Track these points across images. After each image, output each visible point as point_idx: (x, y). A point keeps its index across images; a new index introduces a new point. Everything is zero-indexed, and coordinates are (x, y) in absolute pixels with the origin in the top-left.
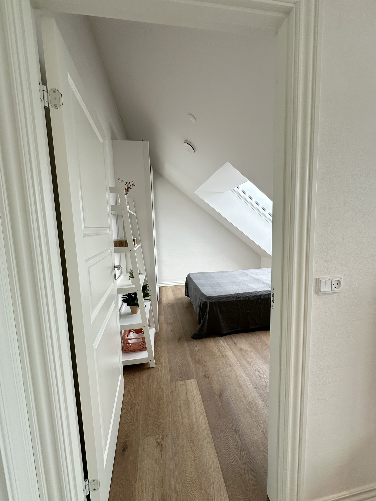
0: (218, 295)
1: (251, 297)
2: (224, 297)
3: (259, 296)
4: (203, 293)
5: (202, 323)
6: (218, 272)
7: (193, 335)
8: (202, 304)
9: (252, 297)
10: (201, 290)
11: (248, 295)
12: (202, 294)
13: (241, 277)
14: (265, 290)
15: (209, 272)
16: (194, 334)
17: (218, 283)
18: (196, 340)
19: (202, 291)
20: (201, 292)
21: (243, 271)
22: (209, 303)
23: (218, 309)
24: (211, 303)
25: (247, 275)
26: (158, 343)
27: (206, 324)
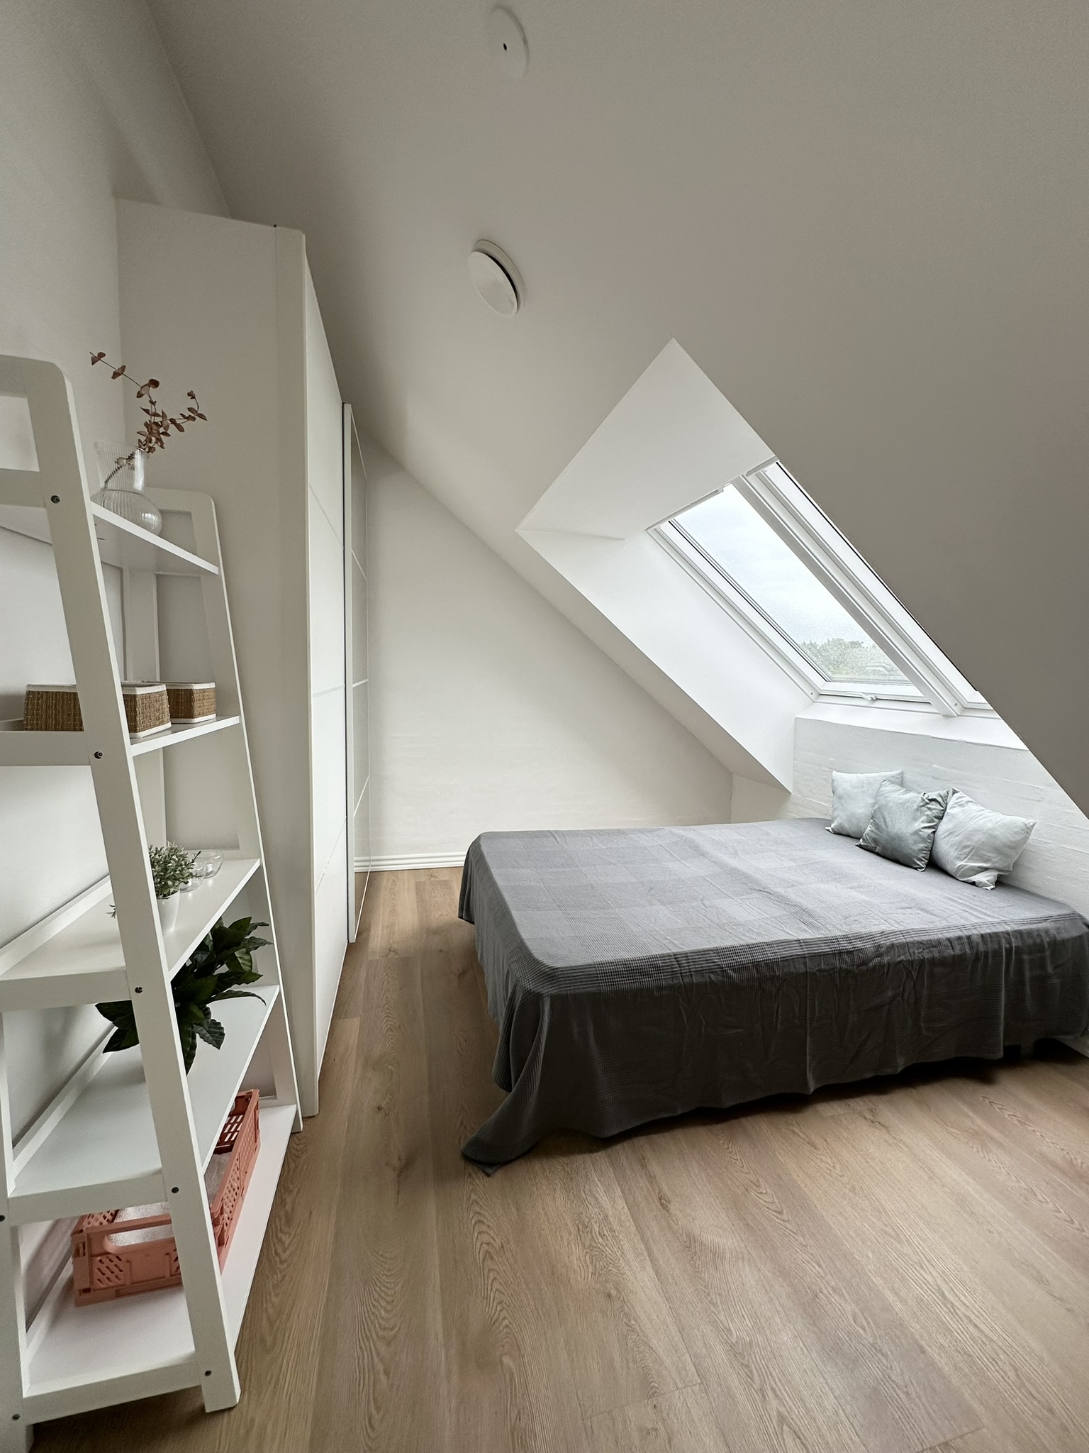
0: (590, 962)
1: (734, 970)
2: (617, 973)
3: (770, 964)
4: (526, 947)
5: (513, 1091)
6: (590, 833)
7: (469, 1144)
8: (518, 1004)
9: (739, 968)
10: (518, 928)
11: (723, 963)
12: (522, 952)
13: (677, 860)
14: (790, 938)
15: (556, 832)
16: (476, 1143)
17: (592, 886)
18: (481, 1175)
19: (525, 934)
20: (520, 937)
21: (679, 831)
22: (554, 998)
23: (591, 1028)
24: (560, 1002)
25: (700, 853)
26: (298, 1192)
27: (532, 1099)
